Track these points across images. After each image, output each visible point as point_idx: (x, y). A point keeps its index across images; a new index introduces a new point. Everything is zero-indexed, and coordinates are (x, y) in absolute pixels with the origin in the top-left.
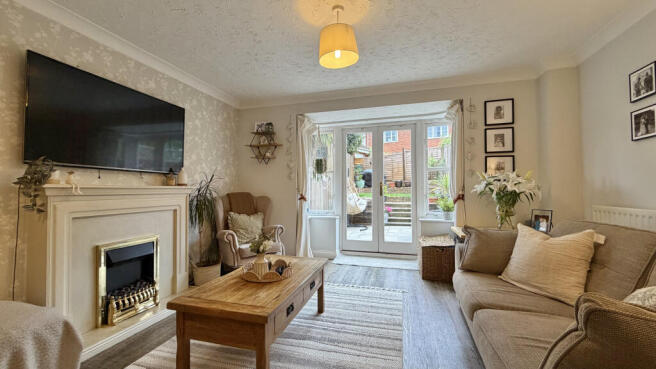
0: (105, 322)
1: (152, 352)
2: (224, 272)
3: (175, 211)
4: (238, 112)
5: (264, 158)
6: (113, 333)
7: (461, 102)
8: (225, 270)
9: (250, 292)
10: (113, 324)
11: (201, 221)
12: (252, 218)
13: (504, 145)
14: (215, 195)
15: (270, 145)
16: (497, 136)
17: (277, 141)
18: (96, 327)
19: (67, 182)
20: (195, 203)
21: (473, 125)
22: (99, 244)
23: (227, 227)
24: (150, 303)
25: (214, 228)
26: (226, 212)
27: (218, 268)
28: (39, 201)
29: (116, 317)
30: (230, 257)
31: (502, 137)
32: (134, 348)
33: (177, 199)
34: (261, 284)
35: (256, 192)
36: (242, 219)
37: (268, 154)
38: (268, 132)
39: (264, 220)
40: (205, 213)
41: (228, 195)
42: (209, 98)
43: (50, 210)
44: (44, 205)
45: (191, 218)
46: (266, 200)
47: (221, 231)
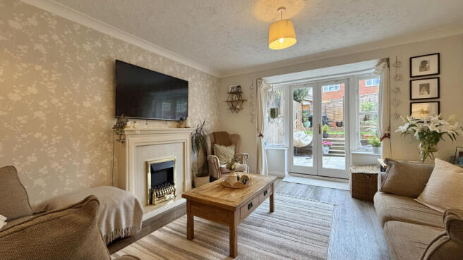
0: (151, 203)
1: (174, 222)
2: (211, 181)
3: (184, 143)
4: (219, 80)
5: (235, 109)
6: (155, 209)
7: (388, 60)
8: (212, 179)
9: (226, 193)
10: (154, 205)
11: (198, 149)
12: (228, 148)
13: (428, 93)
14: (206, 133)
15: (239, 100)
16: (421, 86)
17: (244, 98)
18: (147, 205)
19: (133, 127)
20: (194, 138)
21: (398, 78)
22: (148, 160)
23: (213, 153)
24: (172, 196)
25: (206, 154)
26: (213, 144)
27: (208, 178)
28: (122, 137)
29: (156, 200)
30: (215, 171)
31: (427, 86)
32: (165, 218)
33: (185, 136)
34: (232, 189)
35: (230, 132)
36: (222, 148)
37: (238, 107)
38: (237, 92)
39: (235, 149)
40: (200, 145)
41: (213, 133)
42: (202, 73)
43: (127, 141)
44: (124, 139)
45: (193, 147)
46: (237, 137)
47: (210, 156)
